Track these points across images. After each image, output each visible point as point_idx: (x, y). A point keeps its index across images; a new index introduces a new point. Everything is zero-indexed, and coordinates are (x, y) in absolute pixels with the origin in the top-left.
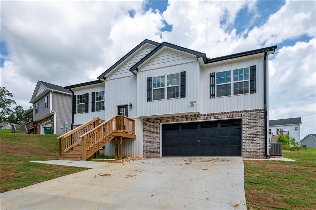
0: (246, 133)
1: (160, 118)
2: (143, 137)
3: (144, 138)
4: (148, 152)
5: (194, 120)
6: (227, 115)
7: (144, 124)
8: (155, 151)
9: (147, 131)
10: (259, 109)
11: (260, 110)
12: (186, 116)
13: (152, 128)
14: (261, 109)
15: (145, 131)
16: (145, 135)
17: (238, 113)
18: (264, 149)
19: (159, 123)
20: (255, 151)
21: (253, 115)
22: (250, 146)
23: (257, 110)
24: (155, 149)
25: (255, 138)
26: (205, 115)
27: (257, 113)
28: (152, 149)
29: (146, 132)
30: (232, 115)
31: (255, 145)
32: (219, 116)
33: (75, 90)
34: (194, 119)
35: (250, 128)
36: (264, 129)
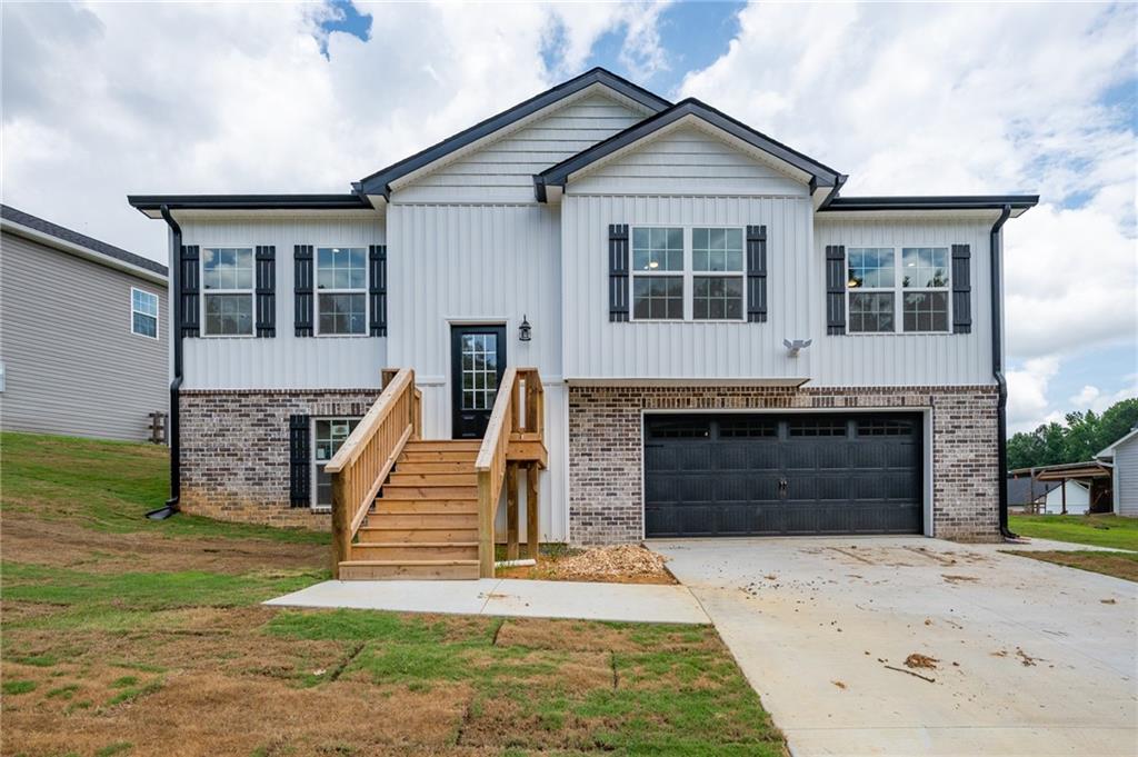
0: (945, 459)
1: (643, 388)
2: (568, 463)
3: (571, 465)
4: (593, 522)
5: (775, 406)
6: (887, 396)
7: (574, 409)
8: (623, 519)
9: (586, 438)
10: (982, 387)
11: (985, 390)
12: (748, 388)
13: (608, 425)
14: (987, 387)
15: (575, 435)
16: (577, 455)
17: (921, 393)
18: (998, 512)
19: (636, 409)
20: (972, 519)
21: (964, 402)
22: (958, 503)
23: (977, 388)
24: (622, 509)
25: (971, 476)
26: (813, 392)
27: (976, 397)
28: (610, 509)
29: (583, 440)
30: (903, 399)
31: (972, 500)
32: (862, 400)
33: (191, 222)
34: (775, 403)
35: (956, 444)
36: (997, 448)
